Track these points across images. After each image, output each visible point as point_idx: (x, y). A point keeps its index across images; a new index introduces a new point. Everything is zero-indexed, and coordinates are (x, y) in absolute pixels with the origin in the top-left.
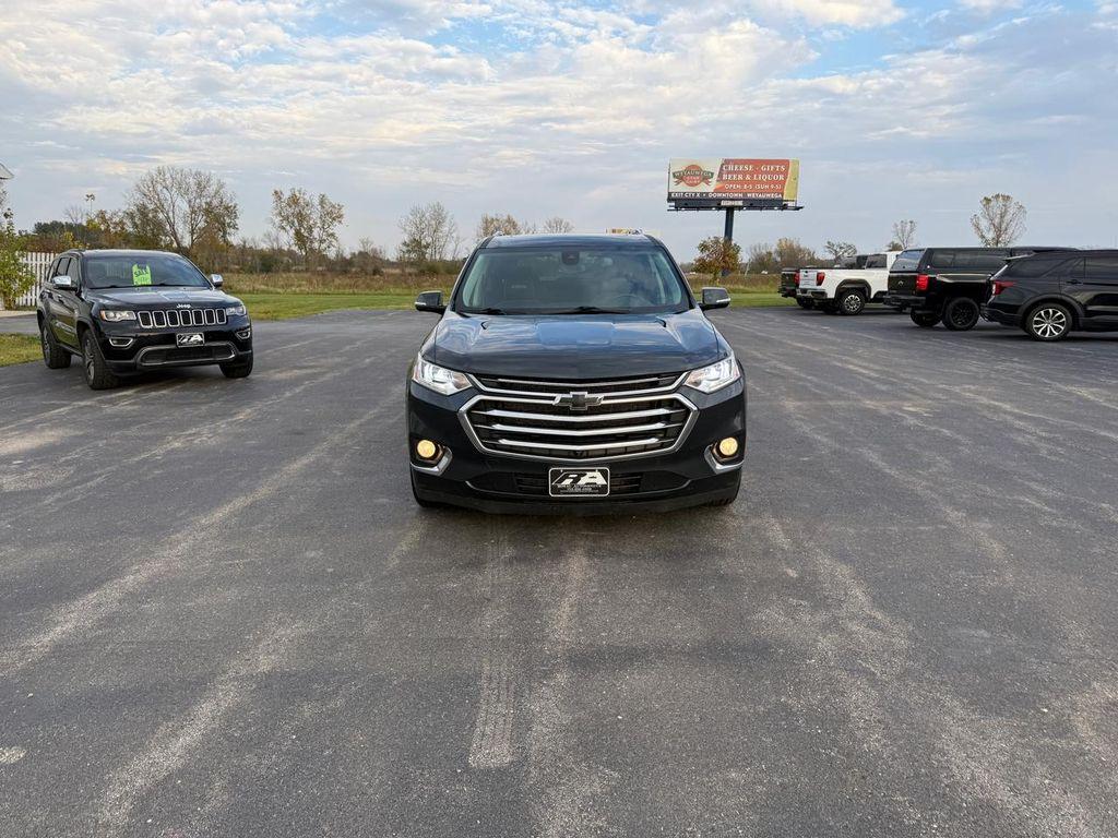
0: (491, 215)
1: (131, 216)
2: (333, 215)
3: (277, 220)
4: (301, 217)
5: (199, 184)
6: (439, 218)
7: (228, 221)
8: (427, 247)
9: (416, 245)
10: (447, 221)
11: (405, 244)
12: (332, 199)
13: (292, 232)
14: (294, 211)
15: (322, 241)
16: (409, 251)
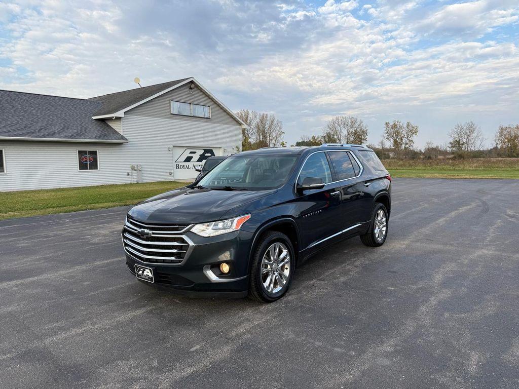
0: (505, 125)
1: (324, 138)
2: (413, 131)
3: (386, 135)
4: (397, 133)
5: (352, 122)
6: (471, 129)
7: (363, 137)
8: (462, 144)
9: (457, 144)
10: (476, 130)
11: (451, 143)
12: (413, 124)
13: (392, 141)
14: (394, 131)
15: (406, 144)
16: (452, 147)
